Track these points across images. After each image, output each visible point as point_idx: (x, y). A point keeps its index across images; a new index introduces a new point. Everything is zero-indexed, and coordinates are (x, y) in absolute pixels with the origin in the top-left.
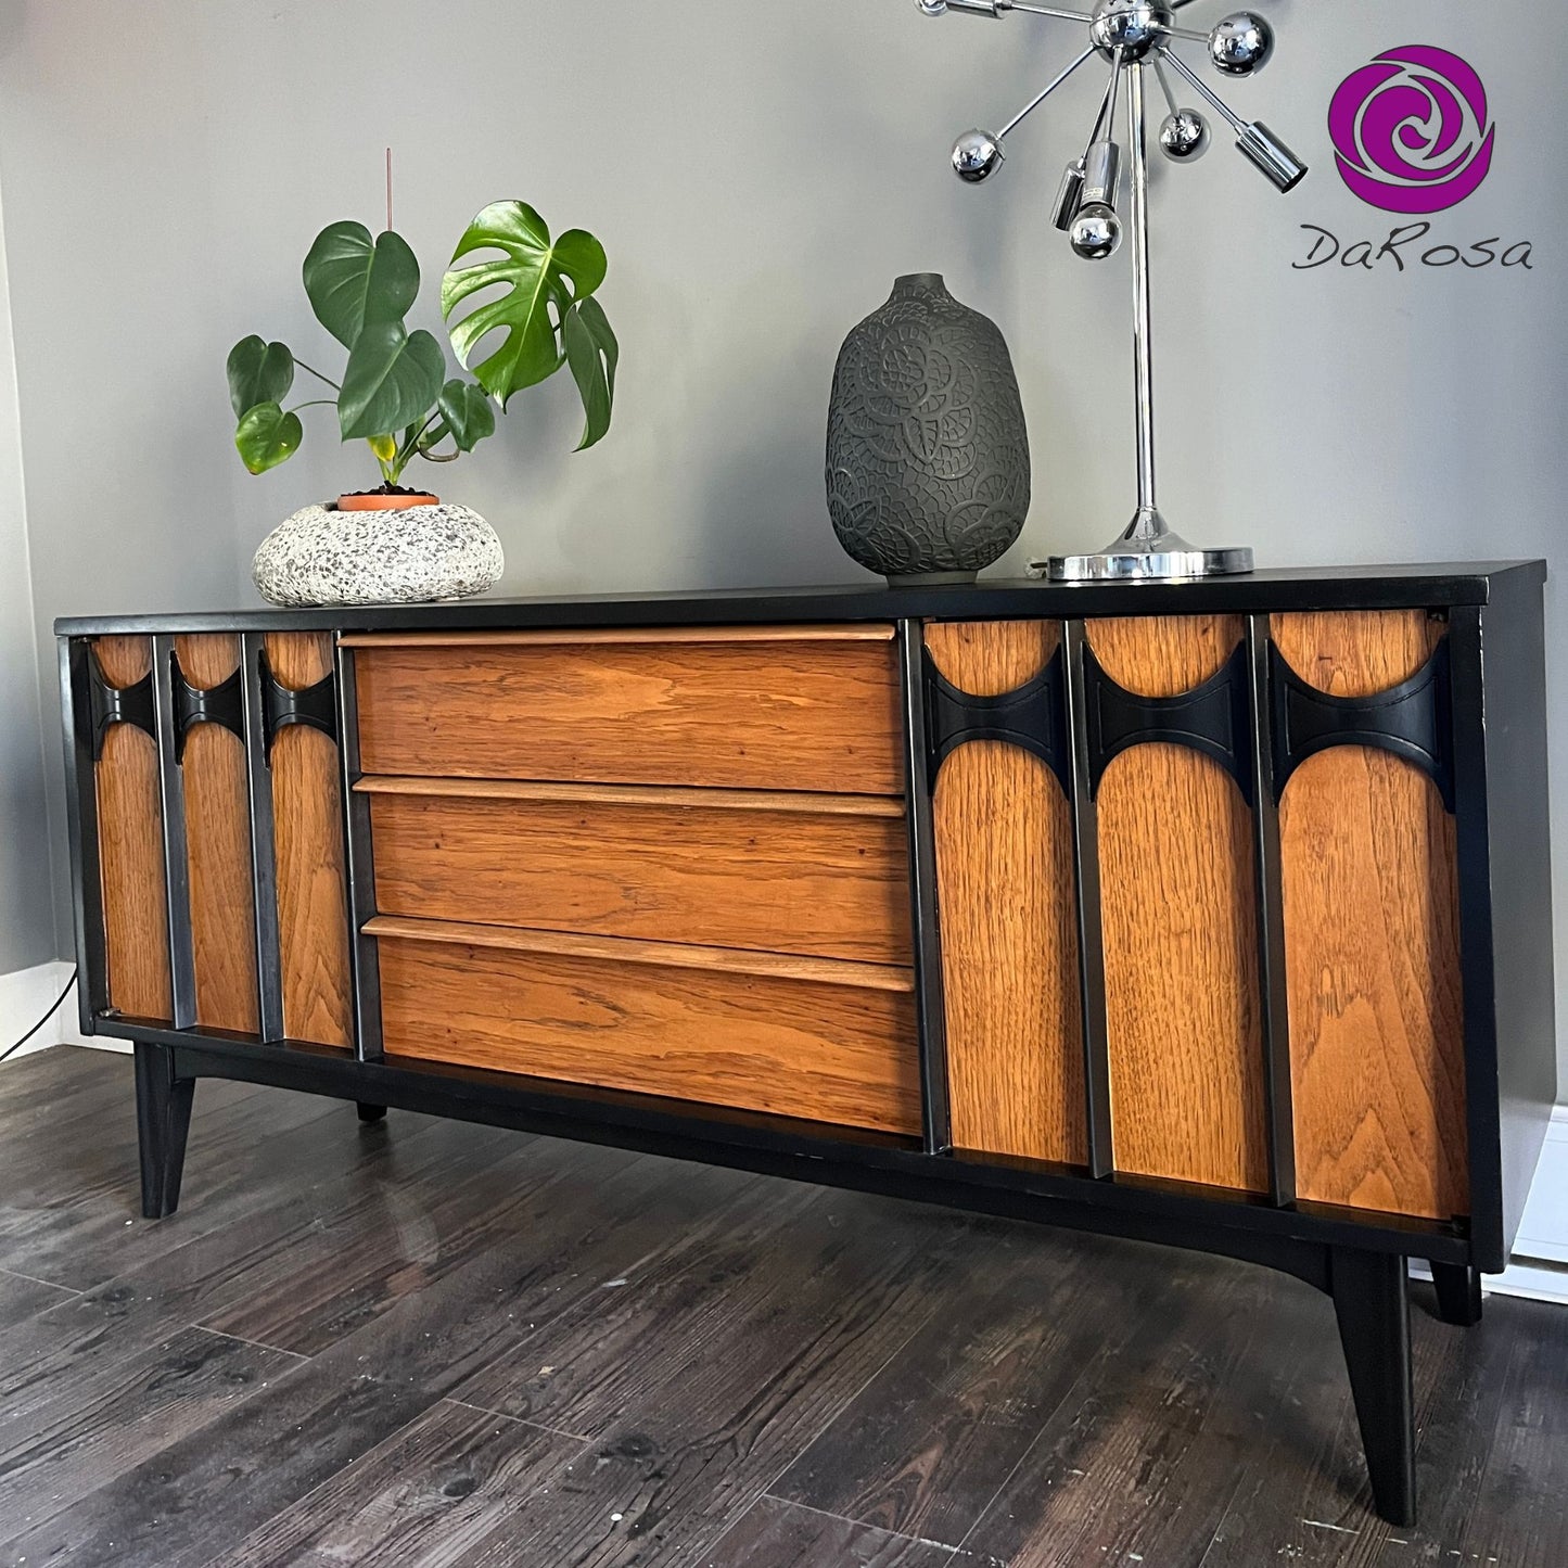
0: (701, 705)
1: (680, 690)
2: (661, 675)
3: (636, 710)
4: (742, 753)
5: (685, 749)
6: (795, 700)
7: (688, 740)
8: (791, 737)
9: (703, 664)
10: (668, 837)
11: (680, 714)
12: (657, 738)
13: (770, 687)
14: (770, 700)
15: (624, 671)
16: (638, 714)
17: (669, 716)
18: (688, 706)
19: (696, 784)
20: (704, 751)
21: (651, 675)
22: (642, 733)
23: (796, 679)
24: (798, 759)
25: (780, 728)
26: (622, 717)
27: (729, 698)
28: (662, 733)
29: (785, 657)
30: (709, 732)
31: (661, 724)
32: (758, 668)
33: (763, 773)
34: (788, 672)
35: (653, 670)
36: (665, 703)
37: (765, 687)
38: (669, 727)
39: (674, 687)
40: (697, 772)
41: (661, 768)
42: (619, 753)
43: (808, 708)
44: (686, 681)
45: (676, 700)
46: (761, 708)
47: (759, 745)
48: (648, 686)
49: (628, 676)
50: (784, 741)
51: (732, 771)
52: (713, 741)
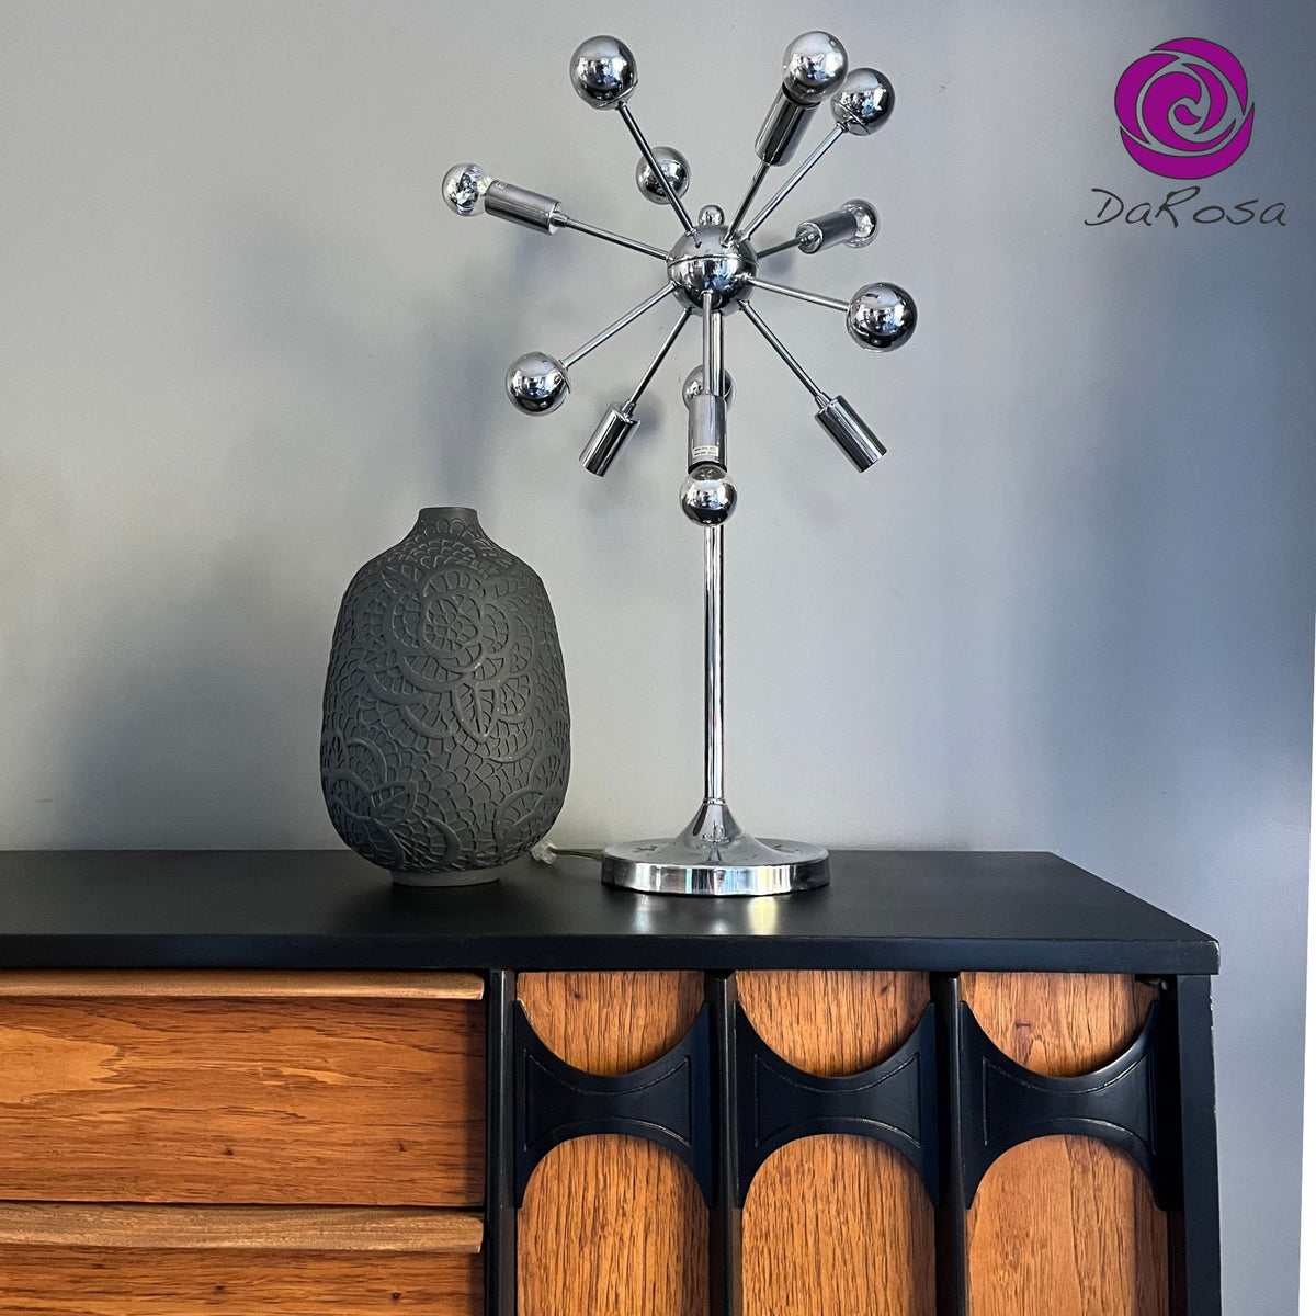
0: (165, 1083)
1: (131, 1061)
2: (98, 1038)
3: (54, 1091)
4: (229, 1153)
5: (135, 1148)
6: (320, 1076)
7: (139, 1135)
8: (311, 1129)
9: (173, 1023)
10: (77, 1286)
11: (129, 1097)
12: (85, 1131)
13: (281, 1058)
14: (279, 1076)
15: (34, 1031)
16: (55, 1097)
17: (110, 1100)
18: (142, 1084)
19: (147, 1199)
20: (167, 1150)
21: (84, 1038)
22: (61, 1125)
23: (325, 1046)
24: (319, 1160)
25: (294, 1115)
26: (26, 1101)
27: (217, 1071)
28: (95, 1124)
29: (307, 1015)
30: (175, 1123)
31: (94, 1111)
32: (265, 1030)
33: (260, 1181)
34: (312, 1036)
35: (87, 1031)
36: (104, 1080)
37: (273, 1057)
38: (109, 1117)
39: (120, 1056)
40: (151, 1182)
41: (89, 1177)
42: (19, 1155)
43: (341, 1087)
44: (143, 1048)
45: (121, 1077)
46: (265, 1087)
47: (258, 1140)
48: (76, 1053)
49: (43, 1039)
50: (299, 1134)
51: (210, 1180)
52: (180, 1136)
